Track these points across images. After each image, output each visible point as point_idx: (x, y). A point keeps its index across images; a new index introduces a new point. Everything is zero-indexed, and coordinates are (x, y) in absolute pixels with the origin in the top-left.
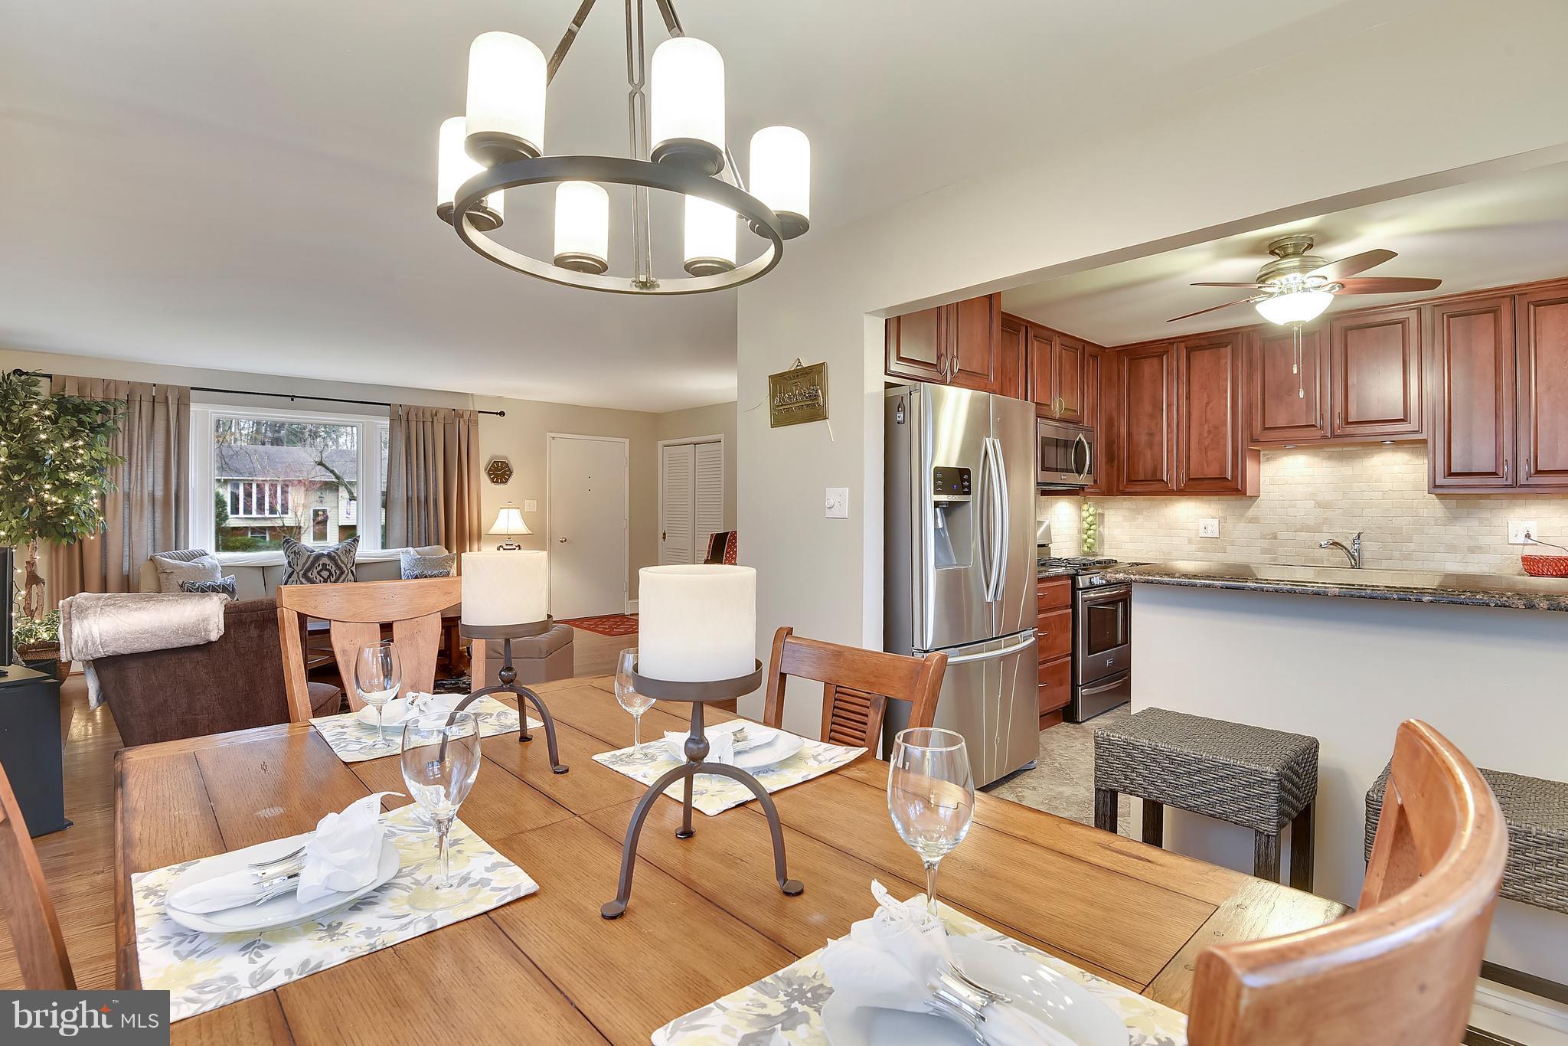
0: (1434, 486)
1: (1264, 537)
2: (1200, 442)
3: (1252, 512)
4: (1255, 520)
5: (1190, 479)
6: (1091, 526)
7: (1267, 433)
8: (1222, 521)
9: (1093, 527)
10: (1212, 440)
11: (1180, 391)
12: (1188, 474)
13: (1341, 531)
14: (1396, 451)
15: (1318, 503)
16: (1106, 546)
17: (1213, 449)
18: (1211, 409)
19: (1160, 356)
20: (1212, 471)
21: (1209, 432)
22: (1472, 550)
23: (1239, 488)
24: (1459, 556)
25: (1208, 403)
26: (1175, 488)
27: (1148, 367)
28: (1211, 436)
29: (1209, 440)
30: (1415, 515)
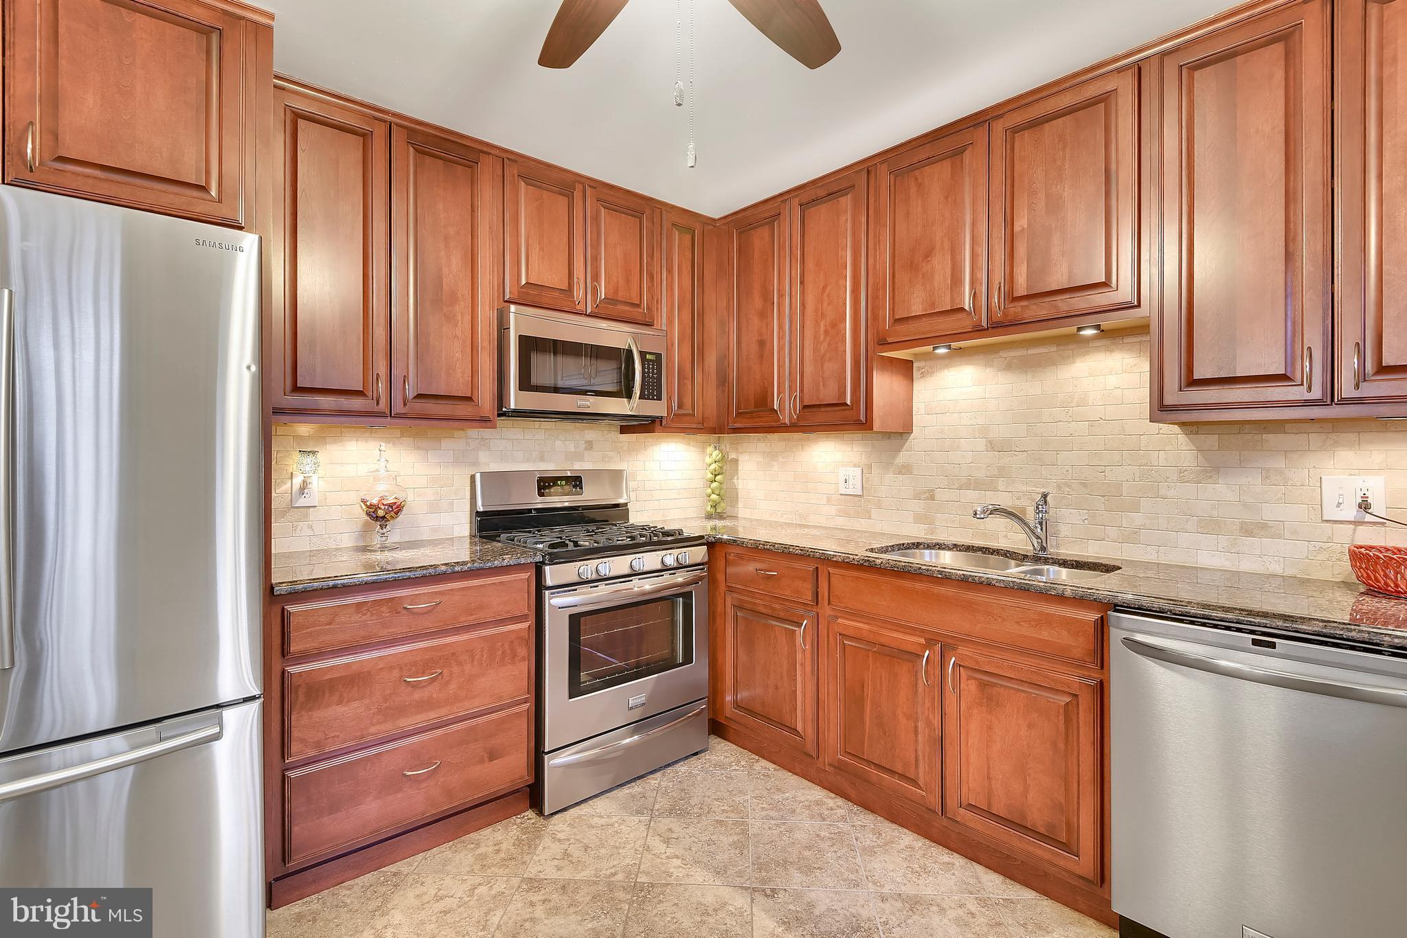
0: (1161, 409)
1: (917, 496)
2: (816, 350)
3: (902, 458)
4: (906, 469)
5: (805, 407)
6: (716, 475)
7: (899, 327)
8: (866, 470)
9: (718, 478)
10: (829, 345)
11: (793, 272)
12: (801, 400)
13: (1025, 488)
14: (1111, 351)
15: (991, 442)
16: (740, 505)
17: (830, 359)
18: (828, 295)
19: (771, 224)
20: (829, 395)
21: (826, 332)
22: (1248, 530)
23: (862, 418)
24: (1223, 540)
25: (824, 288)
26: (787, 421)
27: (759, 239)
28: (828, 339)
29: (825, 344)
30: (1144, 462)
